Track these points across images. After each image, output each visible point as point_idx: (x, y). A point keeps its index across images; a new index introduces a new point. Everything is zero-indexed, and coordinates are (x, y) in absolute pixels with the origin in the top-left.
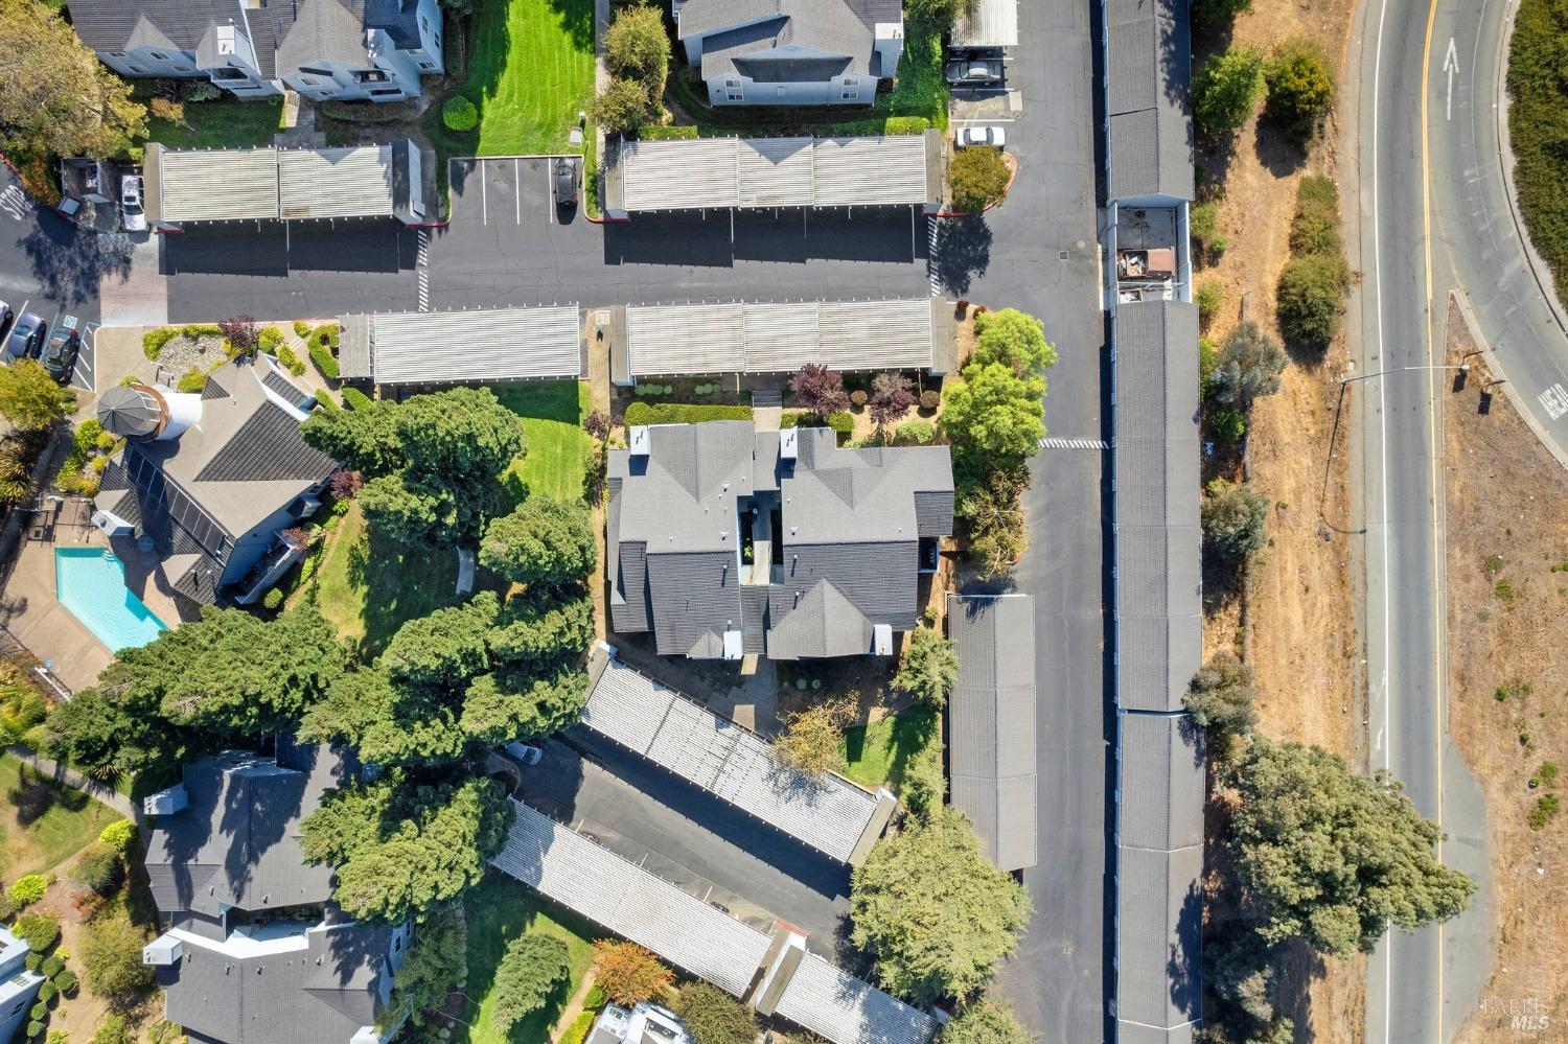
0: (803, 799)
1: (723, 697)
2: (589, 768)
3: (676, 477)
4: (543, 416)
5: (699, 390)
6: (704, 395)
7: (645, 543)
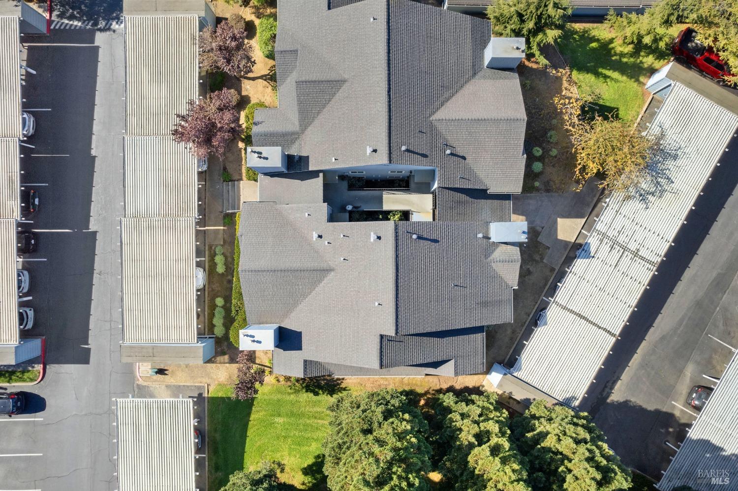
0: (670, 164)
1: (549, 252)
2: (617, 395)
3: (305, 296)
4: (244, 436)
5: (220, 269)
6: (226, 264)
7: (382, 337)
